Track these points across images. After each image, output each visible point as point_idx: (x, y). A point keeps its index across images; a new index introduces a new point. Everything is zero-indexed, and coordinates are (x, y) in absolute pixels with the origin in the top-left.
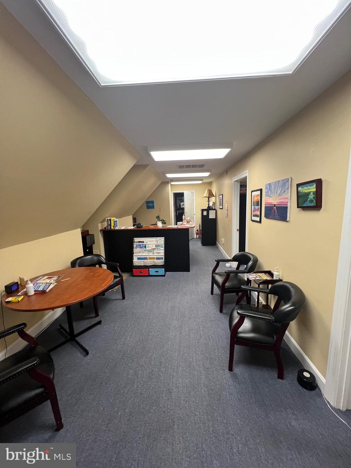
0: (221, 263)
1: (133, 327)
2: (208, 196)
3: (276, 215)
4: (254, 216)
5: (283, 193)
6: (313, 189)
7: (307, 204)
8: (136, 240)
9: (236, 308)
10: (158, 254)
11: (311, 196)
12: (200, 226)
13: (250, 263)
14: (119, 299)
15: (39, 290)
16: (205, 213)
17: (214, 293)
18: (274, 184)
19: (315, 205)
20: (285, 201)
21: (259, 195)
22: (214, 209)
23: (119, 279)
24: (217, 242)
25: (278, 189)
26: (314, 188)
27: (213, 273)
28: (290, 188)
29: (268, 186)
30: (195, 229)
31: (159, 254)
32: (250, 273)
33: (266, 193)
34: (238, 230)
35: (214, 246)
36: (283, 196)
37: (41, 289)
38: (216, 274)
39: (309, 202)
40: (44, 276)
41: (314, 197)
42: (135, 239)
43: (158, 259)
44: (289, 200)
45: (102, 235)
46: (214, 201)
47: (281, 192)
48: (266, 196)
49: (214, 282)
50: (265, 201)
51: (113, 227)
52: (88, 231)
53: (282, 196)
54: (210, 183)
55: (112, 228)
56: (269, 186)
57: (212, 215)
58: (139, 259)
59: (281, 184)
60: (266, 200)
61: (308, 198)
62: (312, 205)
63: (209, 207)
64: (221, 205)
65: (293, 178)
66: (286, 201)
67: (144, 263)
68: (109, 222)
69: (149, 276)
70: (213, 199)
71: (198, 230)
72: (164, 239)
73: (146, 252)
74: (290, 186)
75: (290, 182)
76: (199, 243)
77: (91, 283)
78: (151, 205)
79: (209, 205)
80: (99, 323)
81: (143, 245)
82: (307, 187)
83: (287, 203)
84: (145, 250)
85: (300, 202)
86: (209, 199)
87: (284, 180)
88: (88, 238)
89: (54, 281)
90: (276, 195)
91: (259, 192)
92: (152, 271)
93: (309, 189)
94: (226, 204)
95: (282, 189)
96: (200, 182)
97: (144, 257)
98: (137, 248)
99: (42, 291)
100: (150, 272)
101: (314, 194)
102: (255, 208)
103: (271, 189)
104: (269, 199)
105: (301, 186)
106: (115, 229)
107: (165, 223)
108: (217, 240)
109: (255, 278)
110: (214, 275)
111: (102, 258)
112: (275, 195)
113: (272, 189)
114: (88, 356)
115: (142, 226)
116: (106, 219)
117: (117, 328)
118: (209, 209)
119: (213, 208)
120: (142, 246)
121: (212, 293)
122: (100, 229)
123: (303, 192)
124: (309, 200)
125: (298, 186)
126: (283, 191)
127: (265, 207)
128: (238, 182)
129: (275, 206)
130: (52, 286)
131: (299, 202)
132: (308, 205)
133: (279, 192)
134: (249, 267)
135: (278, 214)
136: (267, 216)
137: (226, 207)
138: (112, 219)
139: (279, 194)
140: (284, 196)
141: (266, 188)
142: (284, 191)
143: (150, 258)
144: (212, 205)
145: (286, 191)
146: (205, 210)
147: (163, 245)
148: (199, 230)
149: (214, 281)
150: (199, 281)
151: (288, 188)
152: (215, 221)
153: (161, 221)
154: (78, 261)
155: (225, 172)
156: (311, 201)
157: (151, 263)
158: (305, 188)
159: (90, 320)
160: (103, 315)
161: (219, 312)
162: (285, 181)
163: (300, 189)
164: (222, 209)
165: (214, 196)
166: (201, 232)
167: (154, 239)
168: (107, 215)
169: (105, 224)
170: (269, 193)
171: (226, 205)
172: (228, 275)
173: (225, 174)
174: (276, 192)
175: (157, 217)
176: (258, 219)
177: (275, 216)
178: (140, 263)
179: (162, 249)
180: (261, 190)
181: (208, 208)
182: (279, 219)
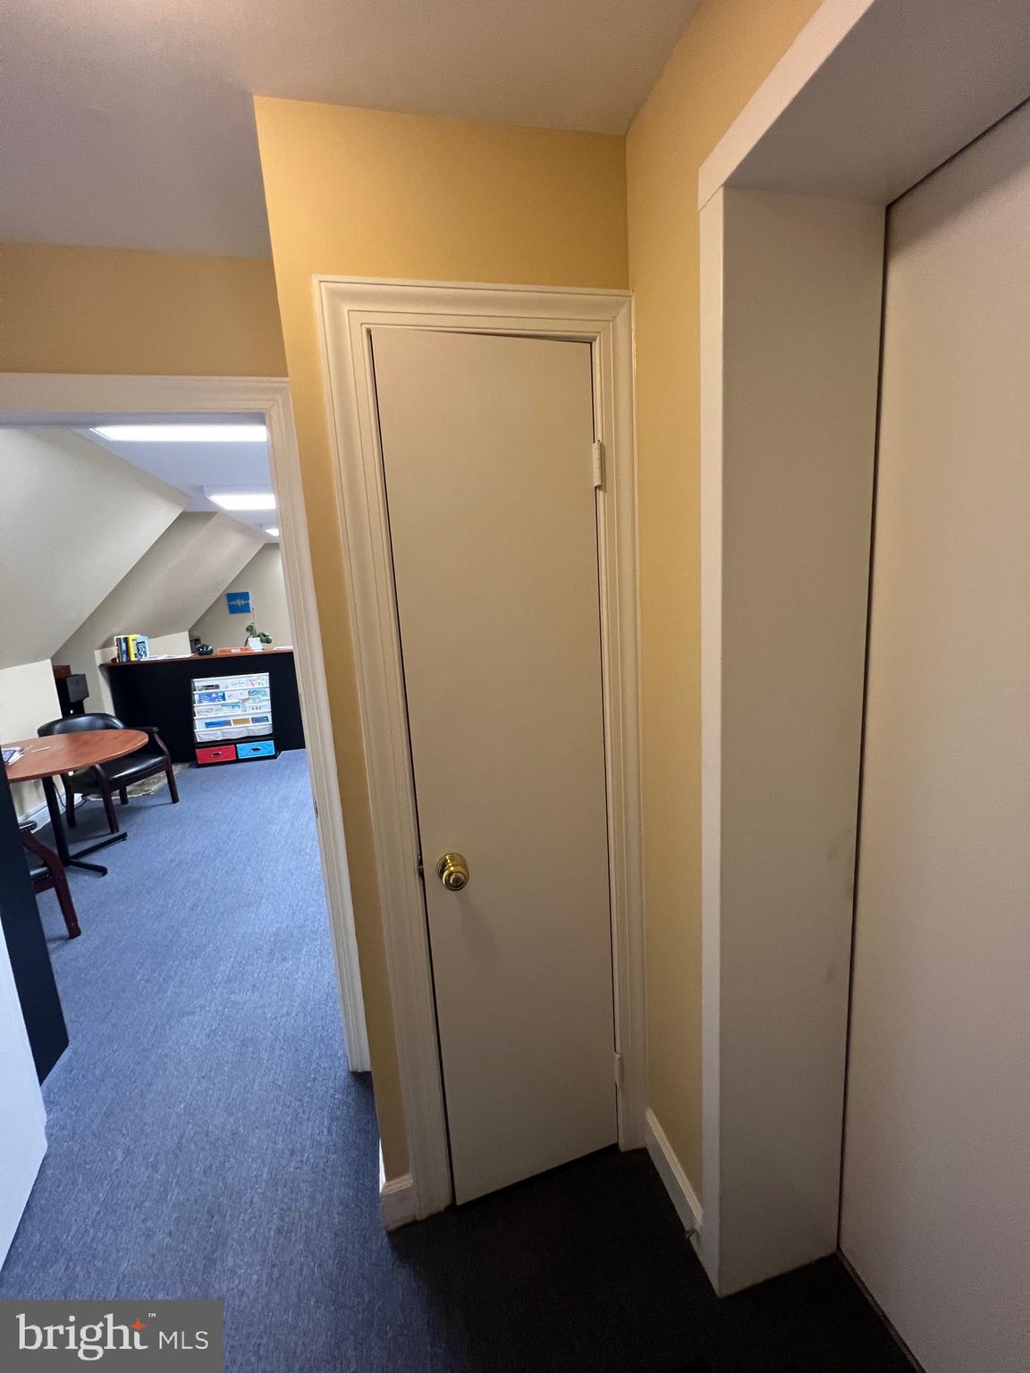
8: (199, 683)
10: (255, 711)
14: (162, 804)
31: (258, 711)
42: (197, 682)
43: (255, 720)
45: (104, 676)
51: (136, 657)
55: (133, 658)
58: (208, 725)
67: (223, 734)
68: (124, 645)
69: (238, 761)
72: (268, 678)
73: (224, 708)
78: (240, 602)
80: (122, 837)
81: (217, 693)
84: (222, 705)
88: (70, 682)
92: (245, 750)
97: (223, 719)
98: (201, 703)
100: (239, 752)
106: (140, 660)
107: (268, 641)
114: (108, 876)
115: (212, 651)
116: (115, 637)
120: (214, 695)
122: (99, 661)
138: (131, 637)
143: (236, 722)
147: (268, 690)
153: (259, 636)
157: (242, 732)
167: (243, 678)
168: (117, 628)
169: (113, 652)
175: (247, 630)
178: (213, 734)
179: (264, 698)
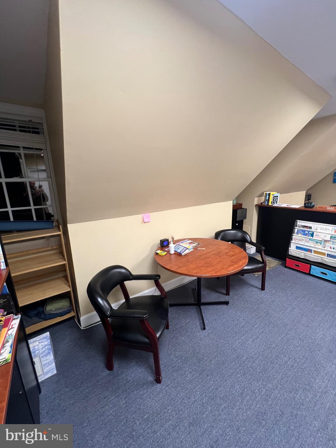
1: (261, 331)
14: (256, 287)
15: (178, 251)
23: (261, 265)
37: (179, 252)
40: (189, 239)
42: (299, 222)
43: (330, 256)
45: (256, 211)
51: (272, 203)
52: (241, 204)
55: (270, 204)
58: (297, 248)
67: (305, 255)
68: (268, 197)
69: (310, 274)
73: (312, 242)
77: (220, 261)
80: (227, 303)
81: (309, 232)
84: (310, 239)
88: (239, 212)
89: (192, 247)
92: (316, 270)
97: (307, 248)
98: (298, 234)
99: (179, 253)
100: (312, 270)
106: (273, 205)
111: (247, 237)
114: (205, 331)
116: (265, 193)
117: (242, 320)
120: (307, 232)
122: (256, 202)
130: (187, 251)
138: (272, 193)
143: (316, 252)
154: (222, 234)
157: (317, 259)
159: (220, 295)
160: (233, 297)
168: (266, 189)
169: (263, 199)
178: (298, 254)
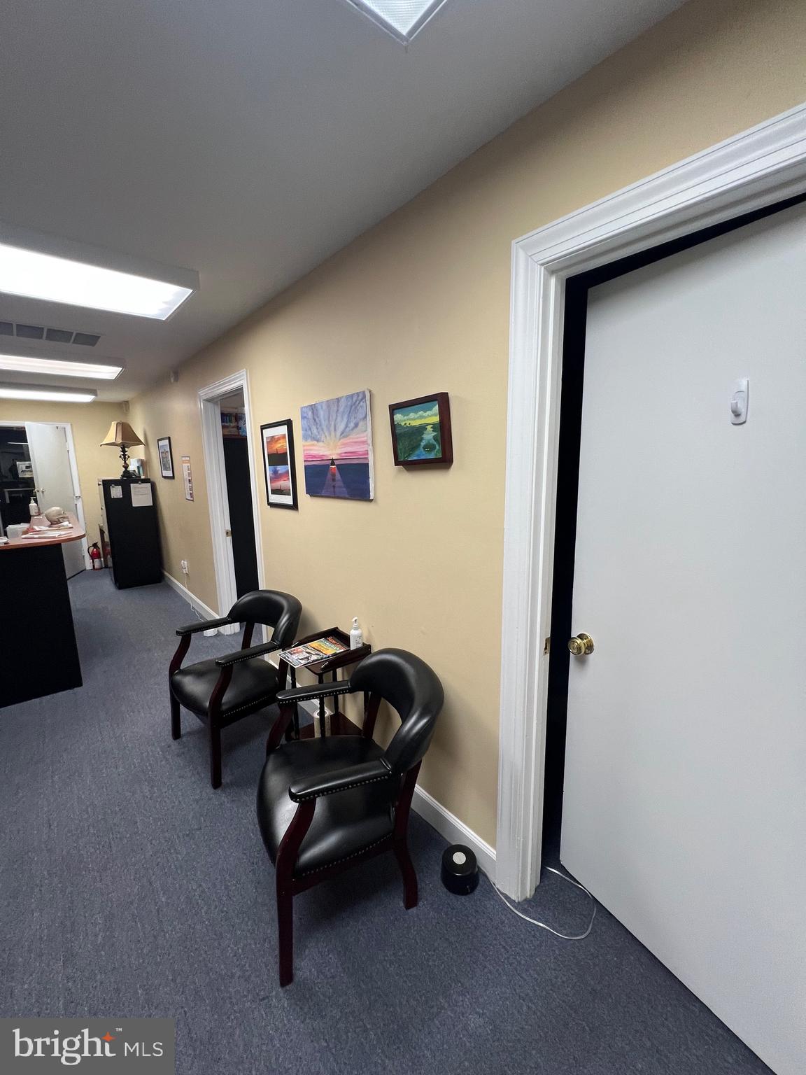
0: (193, 636)
2: (120, 441)
3: (340, 487)
4: (275, 492)
5: (353, 429)
6: (431, 416)
7: (420, 454)
9: (270, 767)
11: (429, 435)
12: (102, 532)
13: (284, 620)
16: (116, 492)
17: (183, 732)
18: (324, 407)
19: (440, 456)
20: (360, 449)
21: (284, 437)
22: (146, 481)
24: (166, 573)
25: (339, 418)
26: (435, 415)
27: (171, 674)
28: (369, 417)
29: (310, 413)
30: (85, 544)
32: (289, 646)
33: (304, 429)
34: (230, 533)
35: (159, 584)
36: (355, 437)
38: (186, 672)
39: (424, 448)
41: (435, 438)
44: (371, 447)
46: (143, 458)
47: (346, 426)
48: (305, 438)
49: (179, 700)
50: (304, 450)
53: (348, 438)
54: (124, 406)
56: (313, 413)
57: (141, 497)
59: (346, 406)
60: (305, 448)
61: (422, 439)
62: (432, 456)
63: (127, 473)
64: (166, 469)
65: (374, 392)
66: (362, 450)
70: (137, 454)
71: (95, 545)
74: (369, 413)
75: (368, 403)
76: (107, 584)
79: (126, 467)
82: (416, 412)
83: (368, 454)
85: (400, 449)
86: (124, 451)
87: (352, 396)
90: (333, 433)
91: (283, 430)
93: (421, 417)
94: (185, 465)
95: (349, 418)
96: (87, 398)
101: (434, 429)
102: (275, 472)
103: (317, 419)
104: (313, 445)
105: (400, 410)
108: (166, 566)
109: (307, 658)
110: (178, 678)
112: (330, 434)
113: (320, 421)
118: (128, 479)
119: (143, 477)
121: (176, 733)
123: (407, 425)
124: (423, 444)
125: (393, 410)
126: (352, 425)
127: (305, 466)
128: (216, 403)
129: (333, 463)
131: (399, 452)
132: (423, 457)
133: (341, 427)
134: (282, 631)
135: (344, 483)
136: (313, 491)
137: (186, 473)
139: (342, 433)
140: (358, 438)
141: (303, 418)
142: (356, 425)
144: (138, 467)
145: (361, 424)
146: (116, 482)
148: (100, 545)
149: (179, 697)
150: (123, 708)
151: (366, 417)
152: (151, 514)
155: (172, 374)
156: (429, 447)
158: (412, 415)
161: (210, 789)
162: (354, 399)
163: (398, 417)
164: (173, 477)
165: (139, 442)
166: (109, 548)
170: (315, 431)
171: (183, 469)
172: (226, 671)
173: (172, 380)
174: (332, 428)
176: (288, 500)
177: (337, 490)
180: (289, 423)
181: (123, 476)
182: (347, 496)
